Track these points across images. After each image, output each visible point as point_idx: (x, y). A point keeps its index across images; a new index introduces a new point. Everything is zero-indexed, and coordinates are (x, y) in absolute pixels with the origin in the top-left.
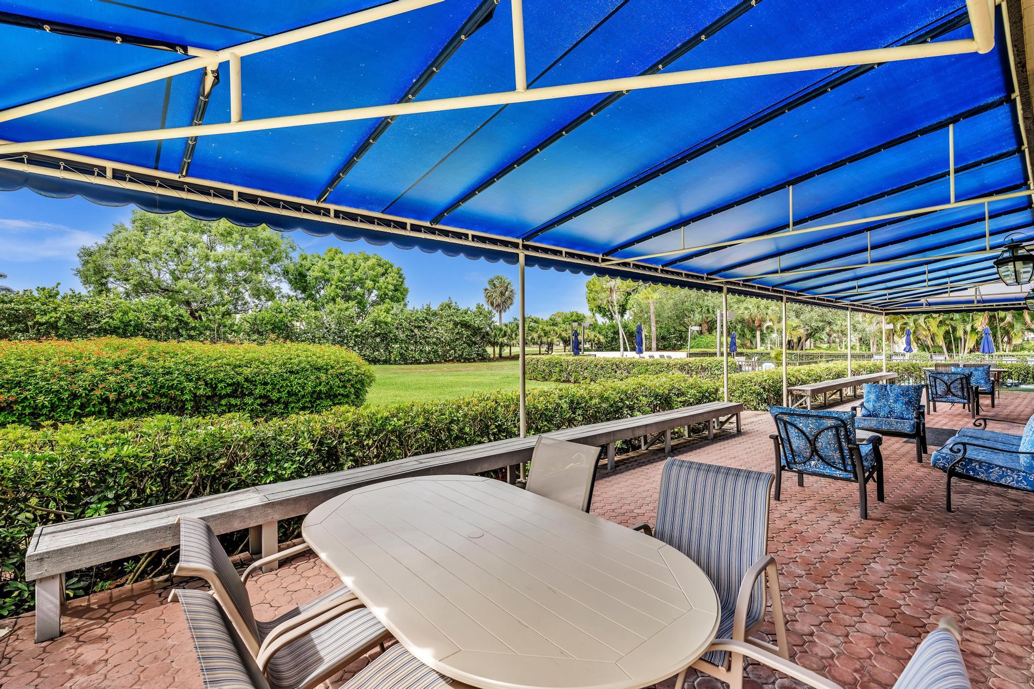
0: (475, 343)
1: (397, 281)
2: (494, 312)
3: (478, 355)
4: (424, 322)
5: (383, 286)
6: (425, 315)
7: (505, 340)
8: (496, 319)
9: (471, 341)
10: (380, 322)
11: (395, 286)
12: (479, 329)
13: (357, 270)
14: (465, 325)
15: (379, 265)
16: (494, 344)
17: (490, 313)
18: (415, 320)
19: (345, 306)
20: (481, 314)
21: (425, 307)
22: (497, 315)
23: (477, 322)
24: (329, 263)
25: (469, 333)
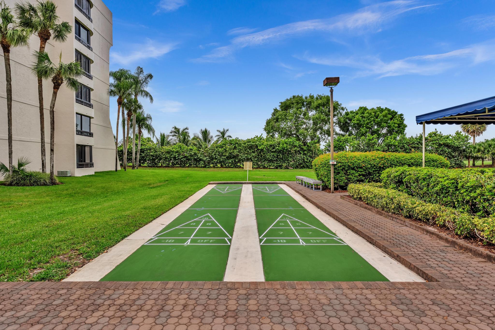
0: (454, 157)
1: (400, 121)
2: (470, 136)
3: (456, 164)
4: (418, 144)
5: (392, 125)
6: (419, 140)
7: (479, 155)
8: (471, 141)
9: (451, 155)
10: (392, 145)
11: (398, 125)
12: (458, 148)
13: (377, 118)
14: (448, 146)
15: (389, 114)
16: (468, 158)
17: (467, 137)
18: (413, 143)
19: (371, 137)
20: (459, 138)
21: (419, 135)
22: (472, 138)
23: (457, 143)
24: (361, 115)
25: (450, 150)
